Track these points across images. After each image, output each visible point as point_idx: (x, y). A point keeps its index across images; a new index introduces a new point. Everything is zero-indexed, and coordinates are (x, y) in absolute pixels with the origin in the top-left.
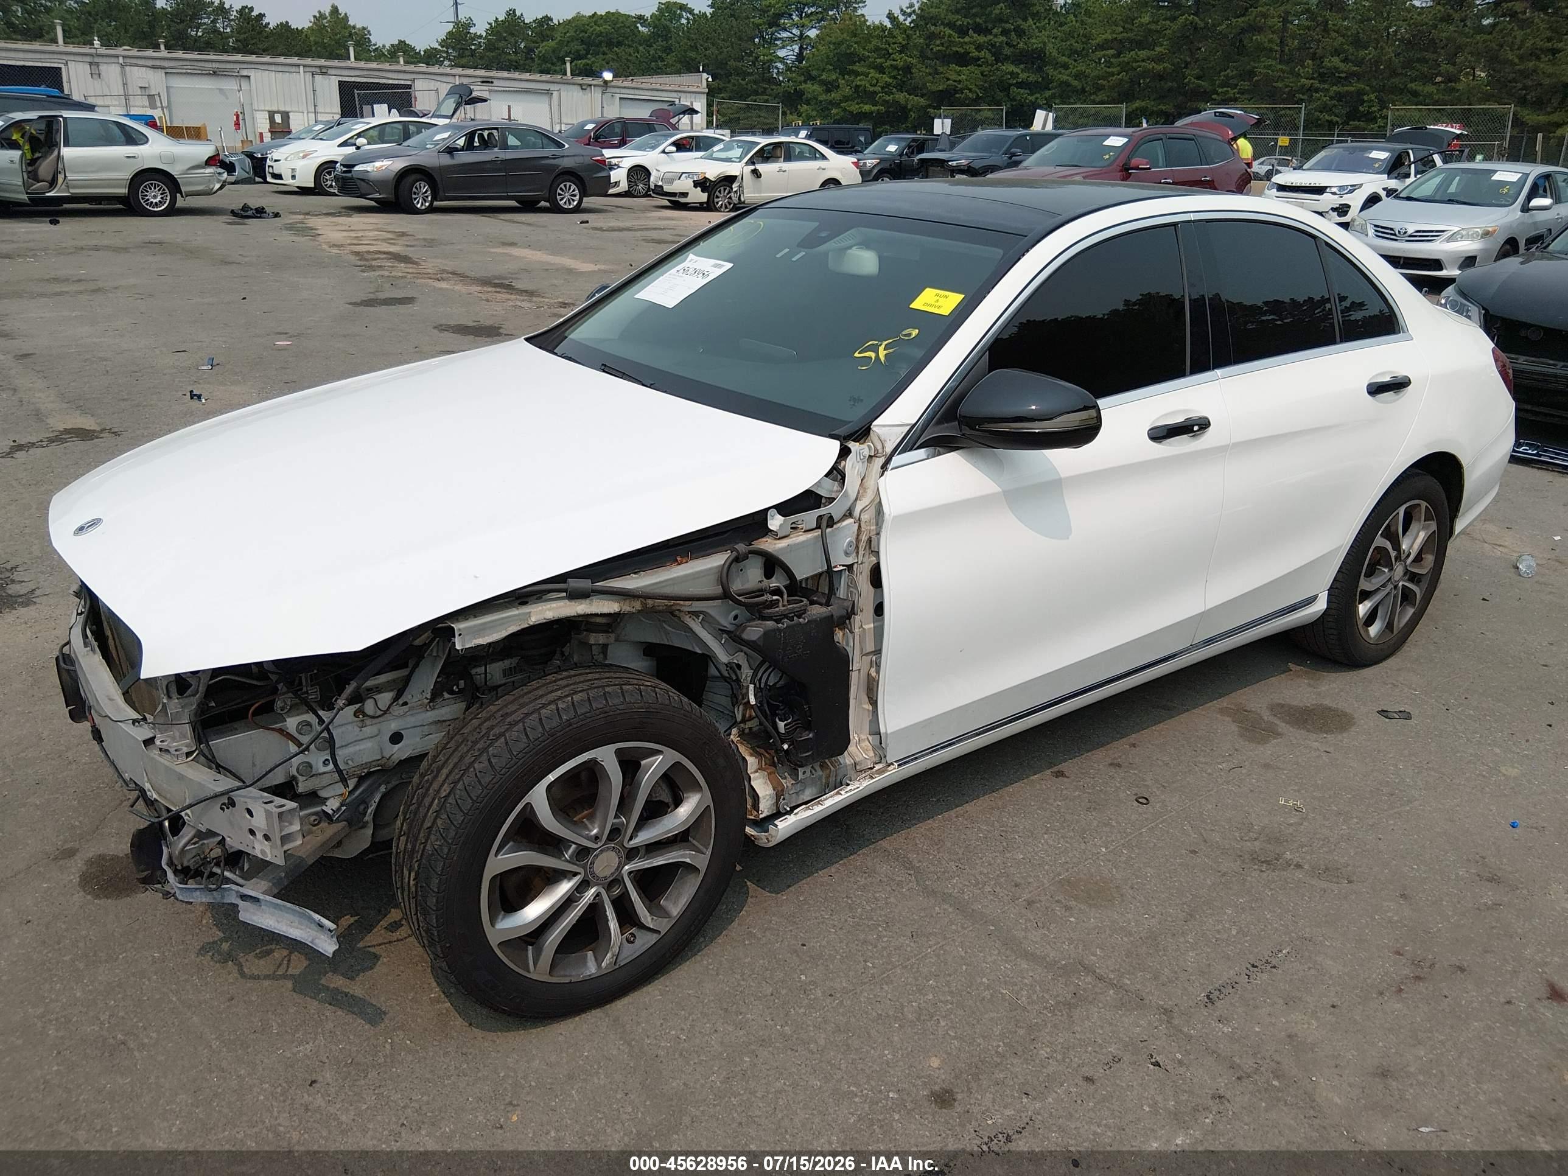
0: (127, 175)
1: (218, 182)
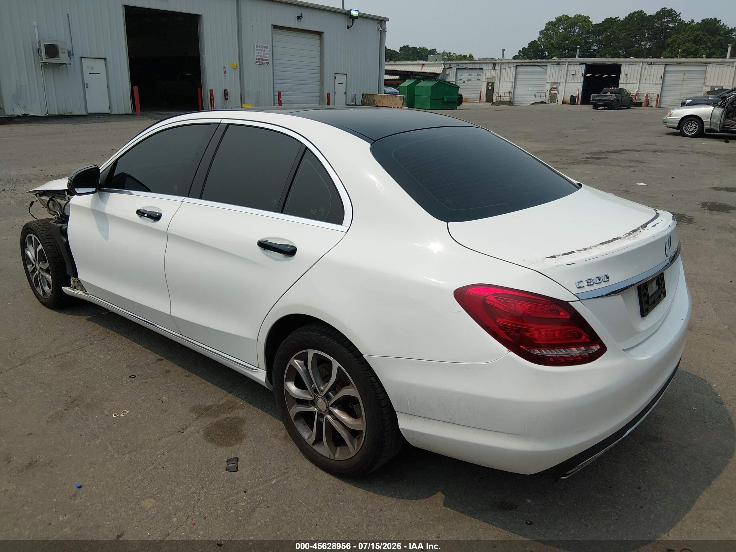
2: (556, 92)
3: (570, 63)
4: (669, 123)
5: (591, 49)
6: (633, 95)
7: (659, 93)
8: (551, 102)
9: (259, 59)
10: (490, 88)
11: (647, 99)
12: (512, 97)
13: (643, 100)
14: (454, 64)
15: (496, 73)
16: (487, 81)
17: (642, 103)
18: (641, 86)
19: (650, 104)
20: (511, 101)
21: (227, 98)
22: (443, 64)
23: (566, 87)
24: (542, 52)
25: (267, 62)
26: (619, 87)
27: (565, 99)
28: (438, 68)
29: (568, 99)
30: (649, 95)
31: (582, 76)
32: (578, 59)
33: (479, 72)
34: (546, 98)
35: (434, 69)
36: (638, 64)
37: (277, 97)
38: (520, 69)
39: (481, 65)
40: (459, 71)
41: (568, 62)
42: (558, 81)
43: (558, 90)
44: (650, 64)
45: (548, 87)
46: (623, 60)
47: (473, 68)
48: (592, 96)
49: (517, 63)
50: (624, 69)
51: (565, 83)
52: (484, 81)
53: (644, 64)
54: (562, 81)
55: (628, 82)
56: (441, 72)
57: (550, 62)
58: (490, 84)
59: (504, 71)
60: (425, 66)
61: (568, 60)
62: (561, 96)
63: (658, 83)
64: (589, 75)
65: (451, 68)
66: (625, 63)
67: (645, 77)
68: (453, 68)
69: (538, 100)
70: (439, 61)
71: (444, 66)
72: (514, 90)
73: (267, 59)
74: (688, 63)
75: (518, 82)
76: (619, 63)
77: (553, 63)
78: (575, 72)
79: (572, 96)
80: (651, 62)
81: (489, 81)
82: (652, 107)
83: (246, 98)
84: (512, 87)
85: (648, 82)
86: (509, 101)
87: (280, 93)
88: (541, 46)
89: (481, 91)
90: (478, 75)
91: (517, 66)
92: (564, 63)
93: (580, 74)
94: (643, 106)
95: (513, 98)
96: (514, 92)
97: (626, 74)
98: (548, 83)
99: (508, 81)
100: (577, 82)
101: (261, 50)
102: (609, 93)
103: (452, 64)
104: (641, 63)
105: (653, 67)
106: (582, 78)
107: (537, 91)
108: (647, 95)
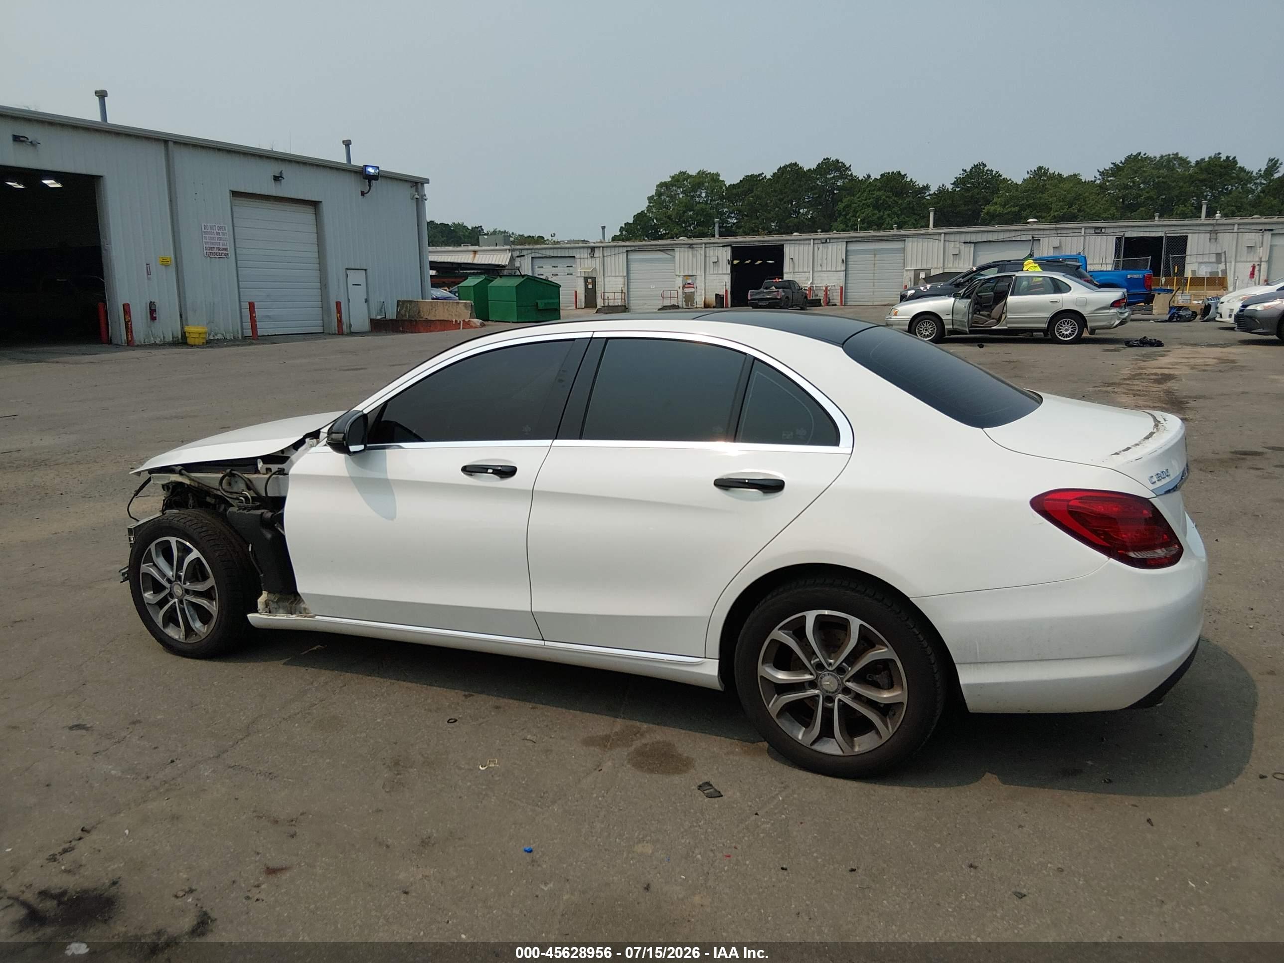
0: (1048, 315)
1: (1118, 320)
2: (692, 290)
3: (707, 246)
4: (895, 325)
5: (727, 222)
6: (806, 290)
7: (842, 284)
8: (686, 305)
9: (211, 249)
10: (590, 286)
11: (826, 294)
12: (626, 299)
13: (821, 295)
14: (527, 249)
15: (596, 263)
16: (583, 275)
17: (820, 300)
18: (816, 274)
19: (831, 301)
20: (625, 306)
21: (156, 317)
22: (509, 250)
23: (707, 281)
24: (656, 228)
25: (225, 252)
26: (785, 278)
27: (707, 300)
28: (502, 258)
29: (712, 299)
30: (829, 288)
31: (729, 263)
32: (717, 239)
33: (568, 262)
34: (679, 300)
35: (494, 259)
36: (807, 242)
37: (246, 312)
38: (633, 256)
39: (571, 251)
40: (536, 261)
41: (705, 244)
42: (694, 273)
43: (695, 286)
44: (824, 241)
45: (679, 282)
46: (785, 237)
47: (559, 255)
48: (749, 293)
49: (627, 246)
50: (788, 251)
51: (703, 276)
52: (579, 275)
53: (816, 242)
54: (699, 273)
55: (796, 270)
56: (507, 263)
57: (676, 244)
58: (590, 281)
59: (609, 259)
60: (479, 253)
61: (705, 240)
62: (701, 295)
63: (839, 269)
64: (735, 262)
65: (524, 256)
66: (789, 242)
67: (820, 262)
68: (526, 257)
69: (667, 303)
70: (500, 245)
71: (510, 254)
72: (628, 288)
73: (223, 247)
74: (878, 238)
75: (632, 276)
76: (780, 243)
77: (683, 246)
78: (718, 259)
79: (717, 295)
80: (826, 239)
81: (587, 275)
82: (835, 305)
83: (190, 315)
84: (625, 284)
85: (824, 269)
86: (622, 306)
87: (252, 306)
88: (653, 221)
89: (576, 292)
90: (568, 267)
91: (627, 251)
92: (699, 246)
93: (725, 262)
94: (823, 304)
95: (628, 300)
96: (628, 292)
97: (792, 259)
98: (679, 276)
99: (617, 274)
100: (722, 274)
101: (212, 233)
102: (773, 287)
103: (524, 249)
104: (812, 241)
105: (830, 246)
106: (729, 267)
107: (664, 289)
108: (826, 288)
